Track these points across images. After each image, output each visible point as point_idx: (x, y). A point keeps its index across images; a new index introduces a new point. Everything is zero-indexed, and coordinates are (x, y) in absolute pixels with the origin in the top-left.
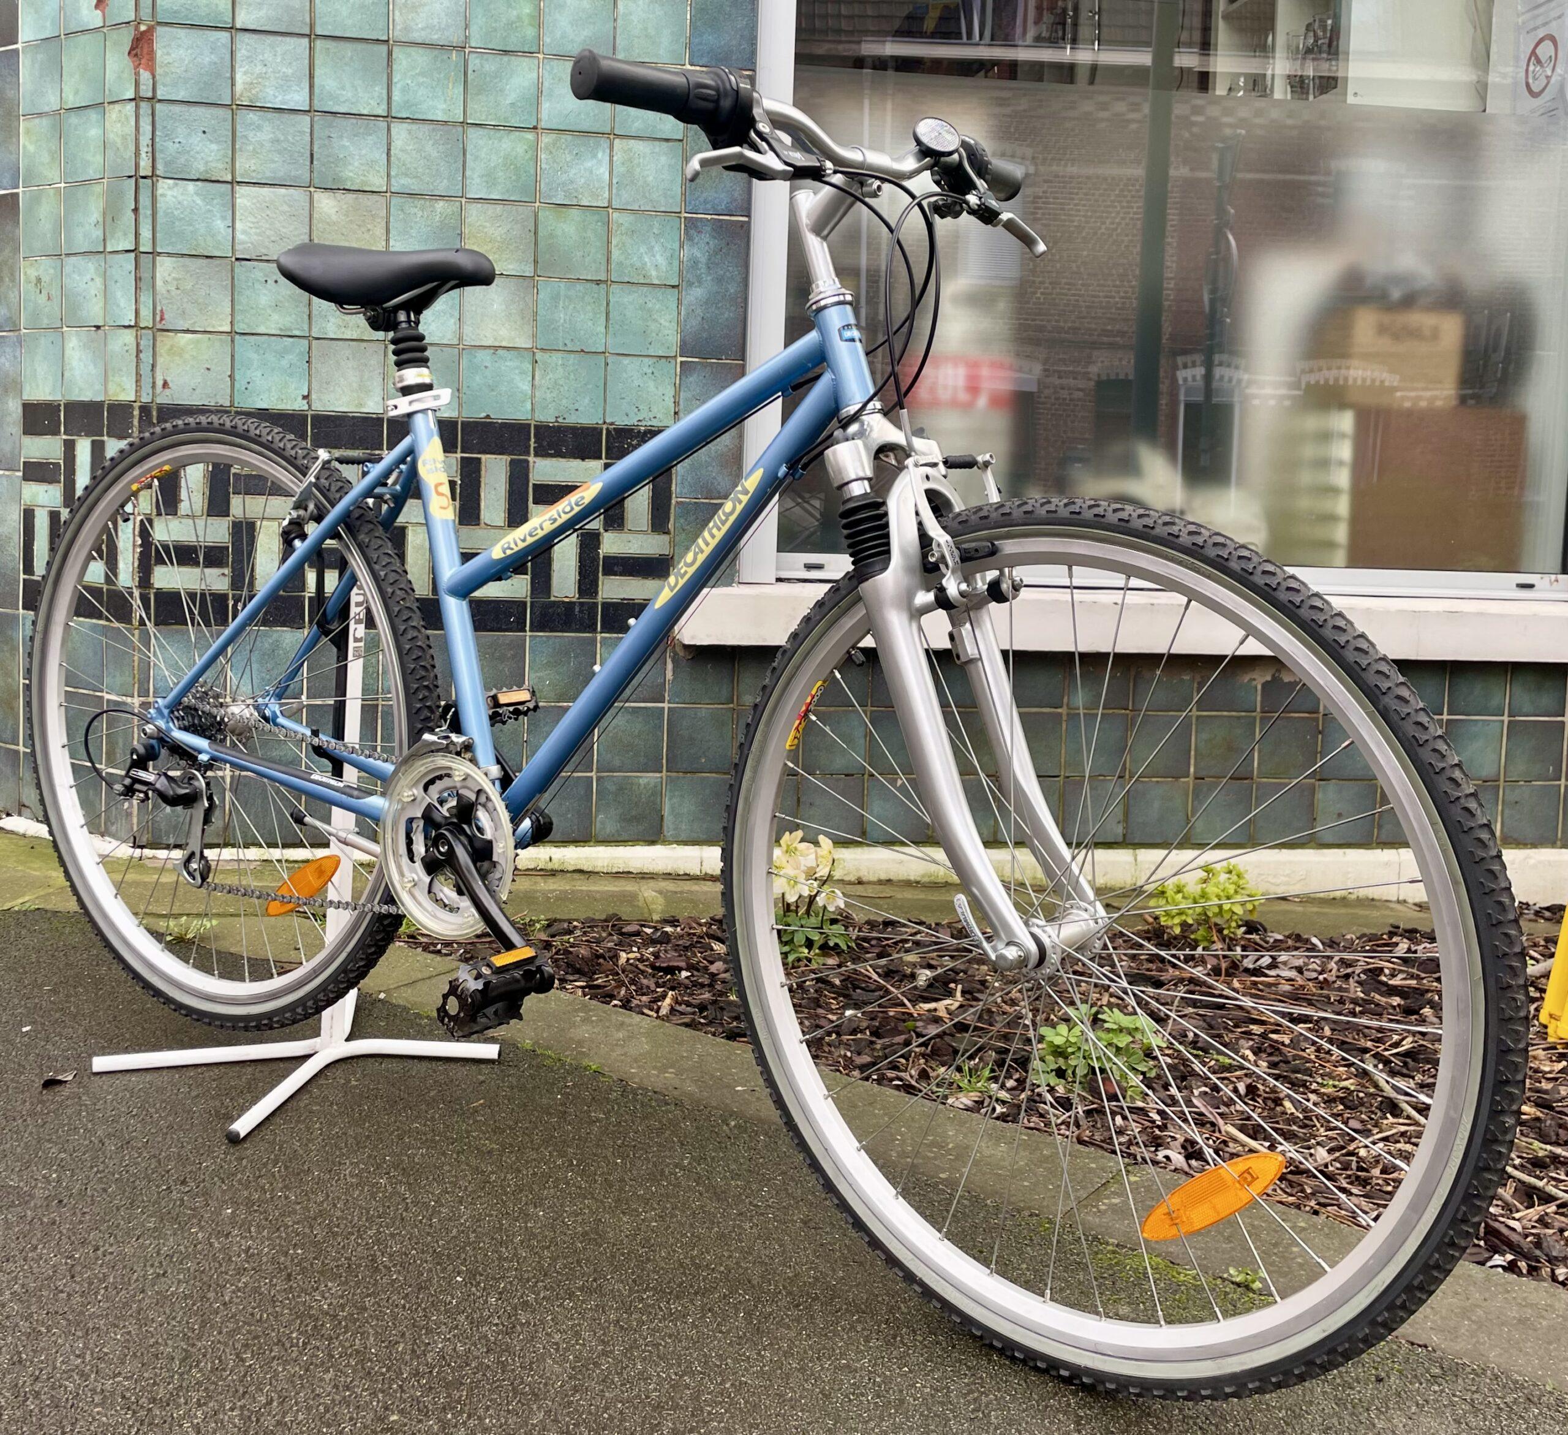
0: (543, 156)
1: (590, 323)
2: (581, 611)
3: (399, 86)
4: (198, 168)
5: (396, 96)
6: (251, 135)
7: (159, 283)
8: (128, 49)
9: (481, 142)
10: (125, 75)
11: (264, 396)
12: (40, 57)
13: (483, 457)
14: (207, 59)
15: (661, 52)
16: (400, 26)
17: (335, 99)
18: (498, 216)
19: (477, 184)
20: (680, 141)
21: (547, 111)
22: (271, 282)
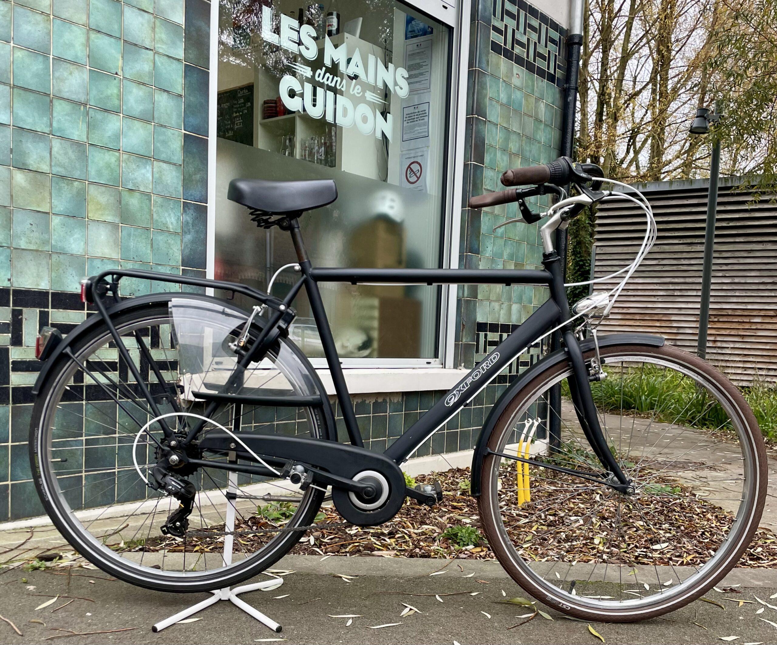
0: (123, 165)
1: (144, 248)
3: (56, 119)
5: (55, 124)
9: (95, 155)
15: (173, 122)
16: (56, 88)
17: (24, 121)
18: (103, 193)
19: (93, 176)
20: (181, 165)
21: (125, 143)
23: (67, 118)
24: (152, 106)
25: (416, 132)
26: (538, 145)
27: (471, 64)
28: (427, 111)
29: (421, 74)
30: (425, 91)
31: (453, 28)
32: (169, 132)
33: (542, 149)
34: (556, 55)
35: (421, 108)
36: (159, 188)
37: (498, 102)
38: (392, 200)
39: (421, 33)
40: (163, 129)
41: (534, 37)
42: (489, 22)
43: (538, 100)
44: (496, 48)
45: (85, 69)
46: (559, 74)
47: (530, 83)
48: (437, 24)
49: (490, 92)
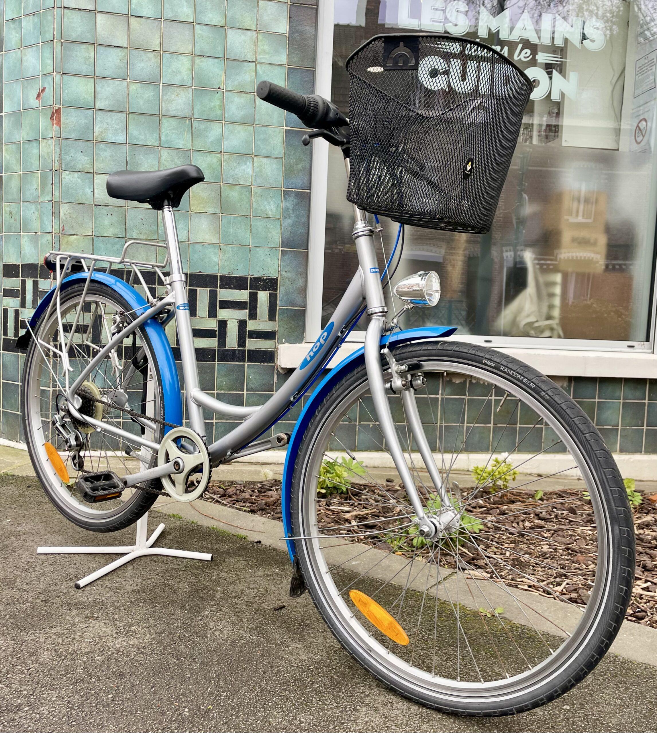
0: (224, 164)
1: (243, 234)
2: (239, 353)
3: (164, 134)
4: (80, 167)
5: (163, 138)
6: (102, 153)
7: (62, 214)
8: (50, 117)
9: (198, 158)
10: (49, 127)
12: (12, 119)
13: (198, 289)
14: (83, 121)
15: (274, 121)
16: (164, 109)
17: (138, 139)
18: (205, 189)
20: (282, 158)
21: (226, 145)
22: (109, 215)
23: (174, 131)
24: (253, 110)
25: (644, 85)
32: (270, 130)
35: (651, 57)
36: (259, 181)
40: (265, 128)
45: (191, 90)
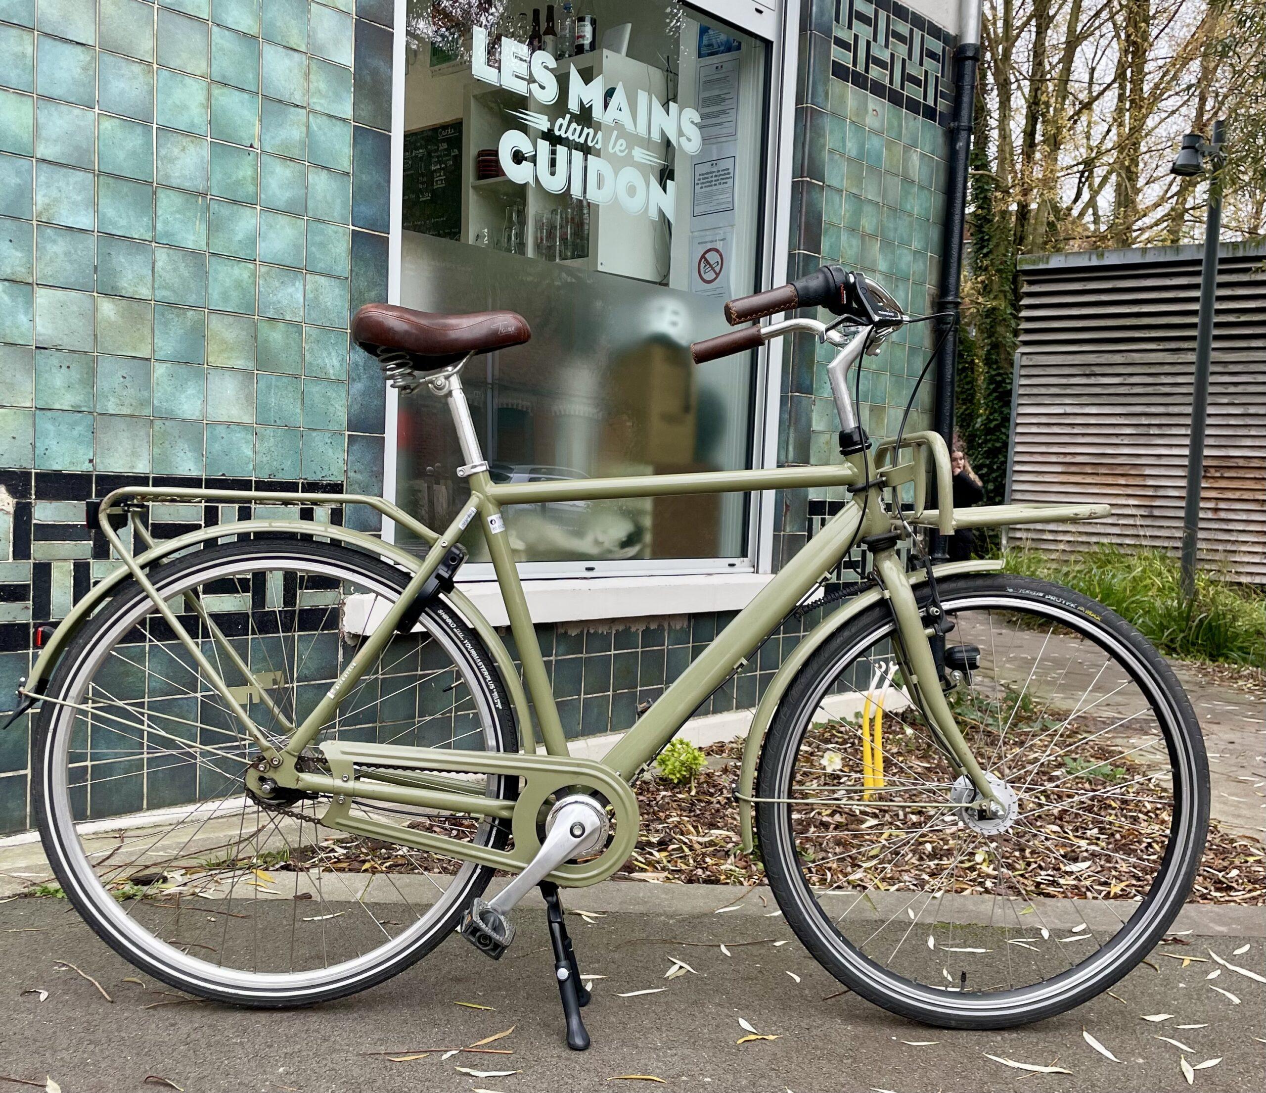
0: (260, 282)
1: (291, 406)
2: (285, 617)
3: (161, 219)
4: (6, 270)
5: (159, 226)
6: (49, 247)
9: (219, 268)
11: (59, 460)
14: (13, 181)
15: (335, 214)
16: (161, 173)
17: (114, 224)
18: (230, 325)
19: (215, 300)
20: (347, 278)
21: (264, 249)
22: (64, 368)
23: (178, 216)
24: (303, 191)
25: (715, 203)
26: (908, 219)
27: (799, 99)
28: (731, 171)
29: (724, 112)
30: (729, 138)
31: (772, 42)
32: (330, 229)
33: (915, 226)
34: (937, 77)
35: (723, 165)
36: (314, 315)
37: (842, 155)
38: (676, 313)
39: (722, 48)
40: (323, 226)
41: (902, 50)
42: (828, 32)
43: (907, 148)
44: (840, 71)
45: (205, 143)
46: (943, 105)
47: (896, 124)
48: (746, 36)
49: (830, 141)
